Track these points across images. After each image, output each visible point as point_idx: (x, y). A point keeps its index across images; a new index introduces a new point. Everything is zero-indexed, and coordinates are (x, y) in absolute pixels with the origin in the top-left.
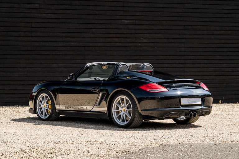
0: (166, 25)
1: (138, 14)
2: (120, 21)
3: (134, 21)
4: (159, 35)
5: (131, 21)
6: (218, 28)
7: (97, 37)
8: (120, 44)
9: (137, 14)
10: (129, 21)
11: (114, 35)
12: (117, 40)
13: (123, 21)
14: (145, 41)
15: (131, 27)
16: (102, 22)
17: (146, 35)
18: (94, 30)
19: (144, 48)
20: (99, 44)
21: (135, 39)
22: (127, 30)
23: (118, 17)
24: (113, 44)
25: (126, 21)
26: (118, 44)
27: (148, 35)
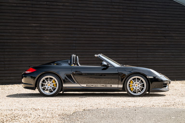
0: (62, 28)
1: (43, 19)
2: (30, 24)
3: (40, 24)
4: (57, 35)
5: (38, 24)
6: (98, 30)
7: (13, 36)
8: (30, 41)
9: (42, 20)
10: (36, 24)
11: (26, 35)
12: (27, 38)
13: (32, 24)
14: (47, 39)
15: (38, 29)
16: (16, 25)
17: (48, 34)
18: (11, 31)
19: (47, 44)
20: (15, 41)
21: (40, 37)
22: (35, 31)
23: (28, 21)
24: (25, 41)
25: (34, 24)
26: (28, 41)
27: (50, 35)
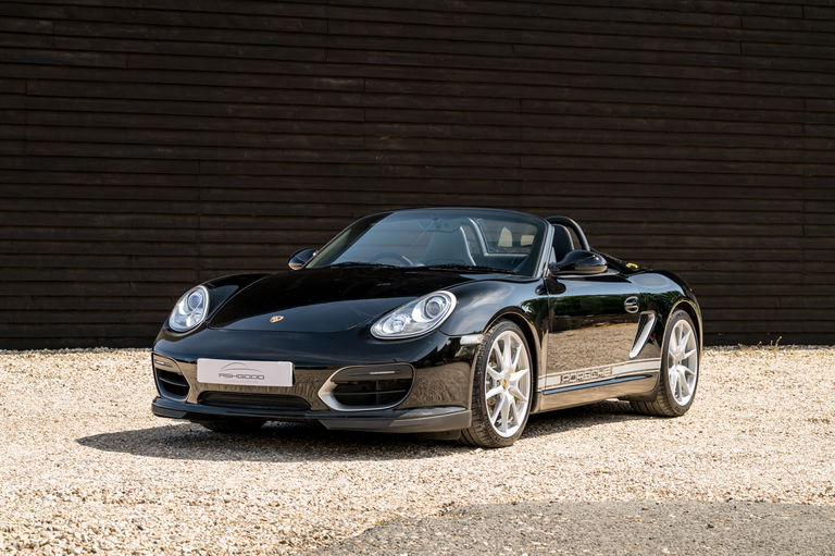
0: (462, 97)
1: (373, 58)
2: (316, 80)
3: (362, 82)
4: (438, 129)
5: (350, 81)
6: (625, 109)
7: (238, 132)
8: (316, 155)
9: (371, 61)
10: (342, 82)
11: (296, 126)
12: (304, 140)
13: (324, 80)
14: (394, 146)
15: (349, 99)
16: (255, 81)
17: (396, 126)
18: (230, 109)
19: (391, 168)
20: (246, 155)
21: (362, 138)
22: (338, 110)
23: (307, 66)
24: (293, 153)
25: (333, 81)
26: (307, 153)
27: (404, 128)
